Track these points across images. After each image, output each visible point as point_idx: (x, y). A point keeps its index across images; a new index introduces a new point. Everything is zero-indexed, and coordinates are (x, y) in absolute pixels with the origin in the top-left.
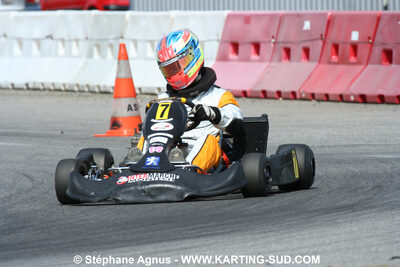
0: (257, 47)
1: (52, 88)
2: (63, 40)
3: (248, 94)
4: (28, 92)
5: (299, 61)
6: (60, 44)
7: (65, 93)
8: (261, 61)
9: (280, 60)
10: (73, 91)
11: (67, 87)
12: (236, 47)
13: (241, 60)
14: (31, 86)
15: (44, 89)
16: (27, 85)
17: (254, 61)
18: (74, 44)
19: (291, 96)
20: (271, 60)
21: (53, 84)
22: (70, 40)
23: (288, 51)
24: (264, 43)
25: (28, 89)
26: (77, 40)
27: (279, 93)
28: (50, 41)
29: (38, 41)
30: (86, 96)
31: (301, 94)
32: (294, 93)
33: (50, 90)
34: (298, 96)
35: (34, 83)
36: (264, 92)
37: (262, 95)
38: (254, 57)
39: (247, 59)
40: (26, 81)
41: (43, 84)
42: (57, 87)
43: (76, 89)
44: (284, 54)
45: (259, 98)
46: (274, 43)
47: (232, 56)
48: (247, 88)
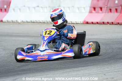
0: (101, 9)
1: (39, 22)
2: (42, 7)
3: (99, 23)
4: (31, 23)
5: (114, 13)
6: (41, 8)
7: (43, 23)
8: (102, 13)
9: (108, 13)
10: (45, 23)
11: (43, 22)
12: (95, 9)
13: (96, 13)
14: (32, 21)
15: (36, 22)
16: (31, 21)
17: (100, 13)
18: (45, 8)
19: (112, 24)
20: (106, 13)
21: (39, 21)
22: (44, 7)
23: (111, 10)
24: (104, 7)
25: (31, 22)
26: (46, 7)
27: (108, 23)
28: (38, 7)
29: (34, 8)
30: (49, 24)
31: (115, 23)
32: (112, 23)
33: (38, 22)
34: (114, 23)
35: (33, 21)
36: (103, 22)
37: (103, 23)
38: (100, 12)
39: (98, 12)
40: (31, 20)
41: (36, 21)
42: (40, 21)
43: (46, 22)
44: (109, 11)
45: (102, 24)
46: (107, 7)
47: (93, 11)
48: (98, 21)
